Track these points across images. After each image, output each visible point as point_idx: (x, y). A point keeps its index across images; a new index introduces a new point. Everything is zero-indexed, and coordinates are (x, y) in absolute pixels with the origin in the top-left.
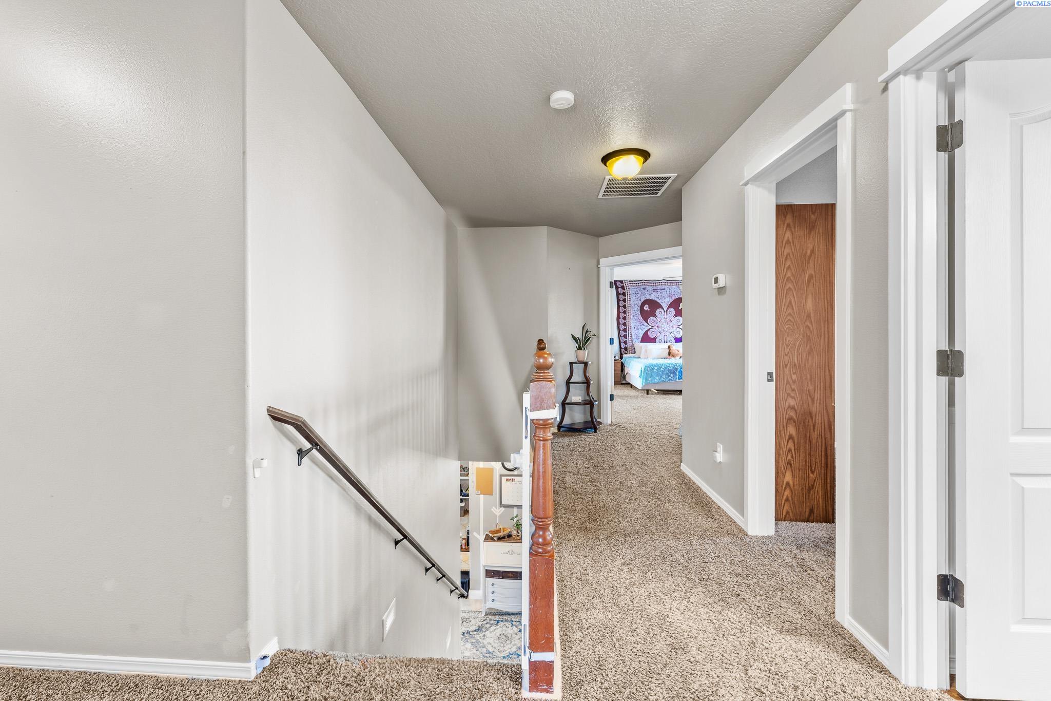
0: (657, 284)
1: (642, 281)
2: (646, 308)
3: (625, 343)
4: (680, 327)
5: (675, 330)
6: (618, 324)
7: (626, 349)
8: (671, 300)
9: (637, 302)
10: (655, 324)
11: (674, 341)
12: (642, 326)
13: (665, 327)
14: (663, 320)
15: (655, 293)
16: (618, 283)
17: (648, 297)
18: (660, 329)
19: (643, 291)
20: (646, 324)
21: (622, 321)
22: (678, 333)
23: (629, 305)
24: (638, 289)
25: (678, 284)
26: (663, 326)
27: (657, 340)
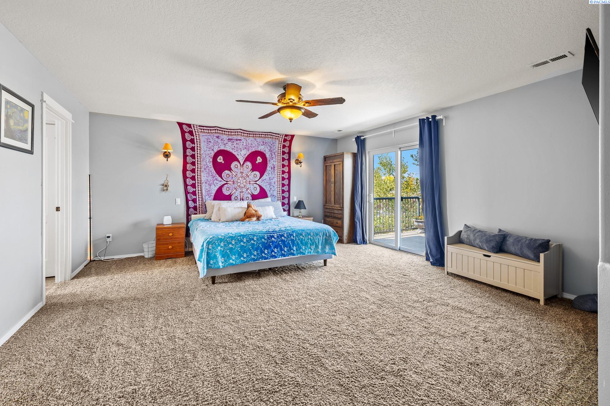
0: (232, 133)
1: (215, 128)
2: (220, 159)
3: (194, 201)
4: (257, 182)
5: (252, 186)
6: (185, 177)
7: (195, 208)
8: (248, 153)
9: (209, 152)
10: (230, 179)
11: (250, 198)
12: (215, 181)
13: (242, 182)
14: (239, 175)
15: (230, 143)
16: (184, 126)
17: (222, 148)
18: (236, 185)
19: (217, 140)
20: (220, 179)
21: (189, 174)
22: (255, 189)
23: (199, 155)
24: (209, 137)
25: (255, 135)
26: (239, 181)
27: (233, 197)
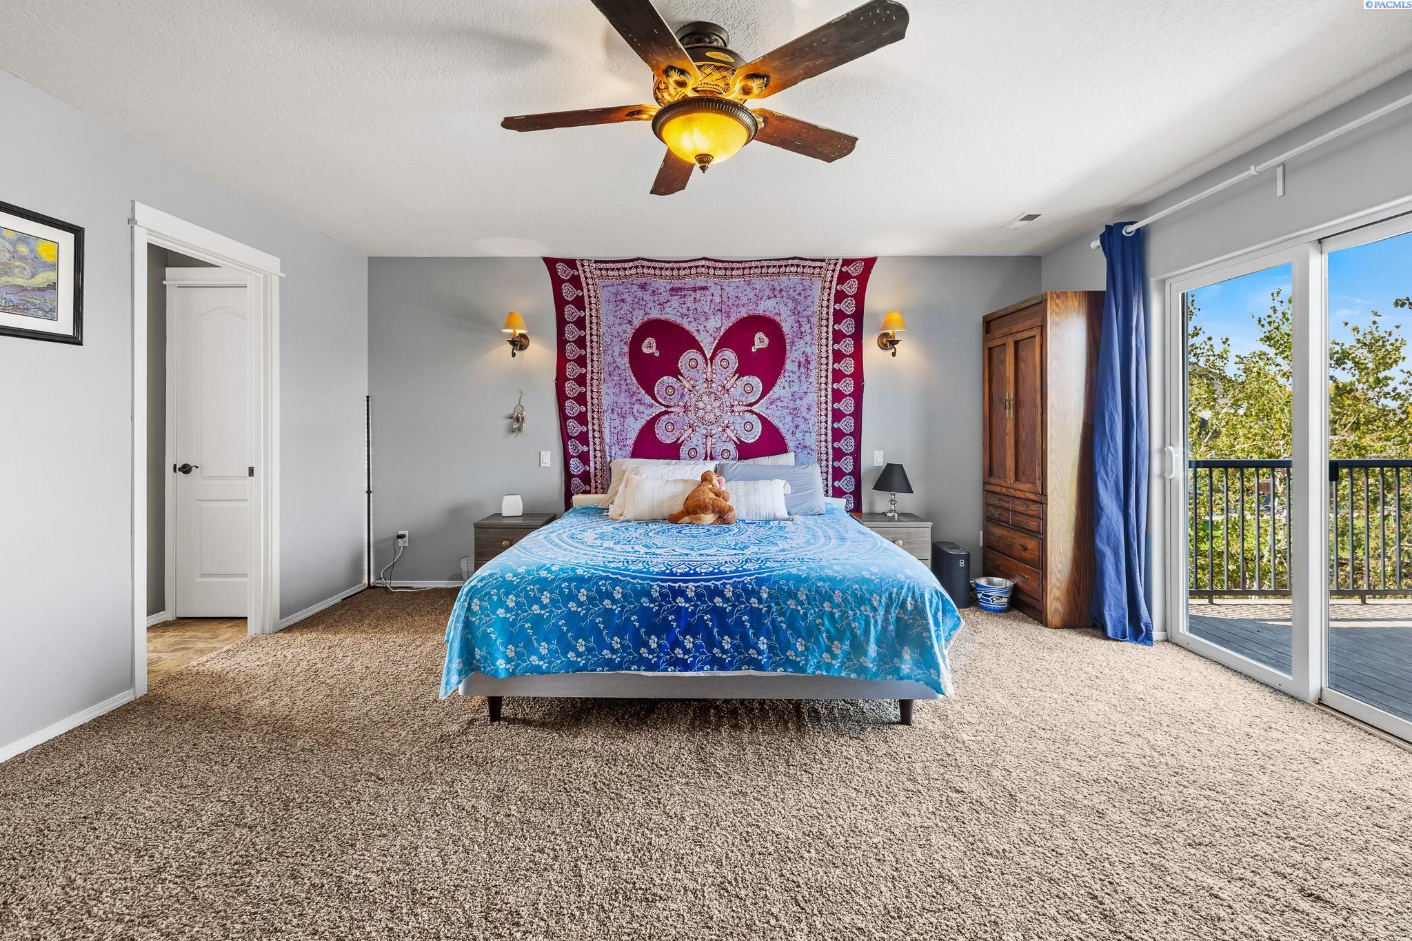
0: (682, 272)
1: (637, 263)
2: (649, 347)
3: (584, 458)
4: (755, 408)
5: (739, 420)
6: (561, 397)
7: (585, 477)
8: (728, 324)
9: (620, 329)
10: (675, 399)
11: (734, 453)
12: (637, 407)
13: (709, 408)
14: (702, 387)
15: (675, 301)
16: (560, 267)
17: (655, 314)
18: (691, 417)
19: (640, 293)
20: (648, 399)
21: (571, 389)
22: (748, 427)
23: (595, 338)
24: (620, 288)
25: (747, 272)
26: (701, 405)
27: (684, 450)
